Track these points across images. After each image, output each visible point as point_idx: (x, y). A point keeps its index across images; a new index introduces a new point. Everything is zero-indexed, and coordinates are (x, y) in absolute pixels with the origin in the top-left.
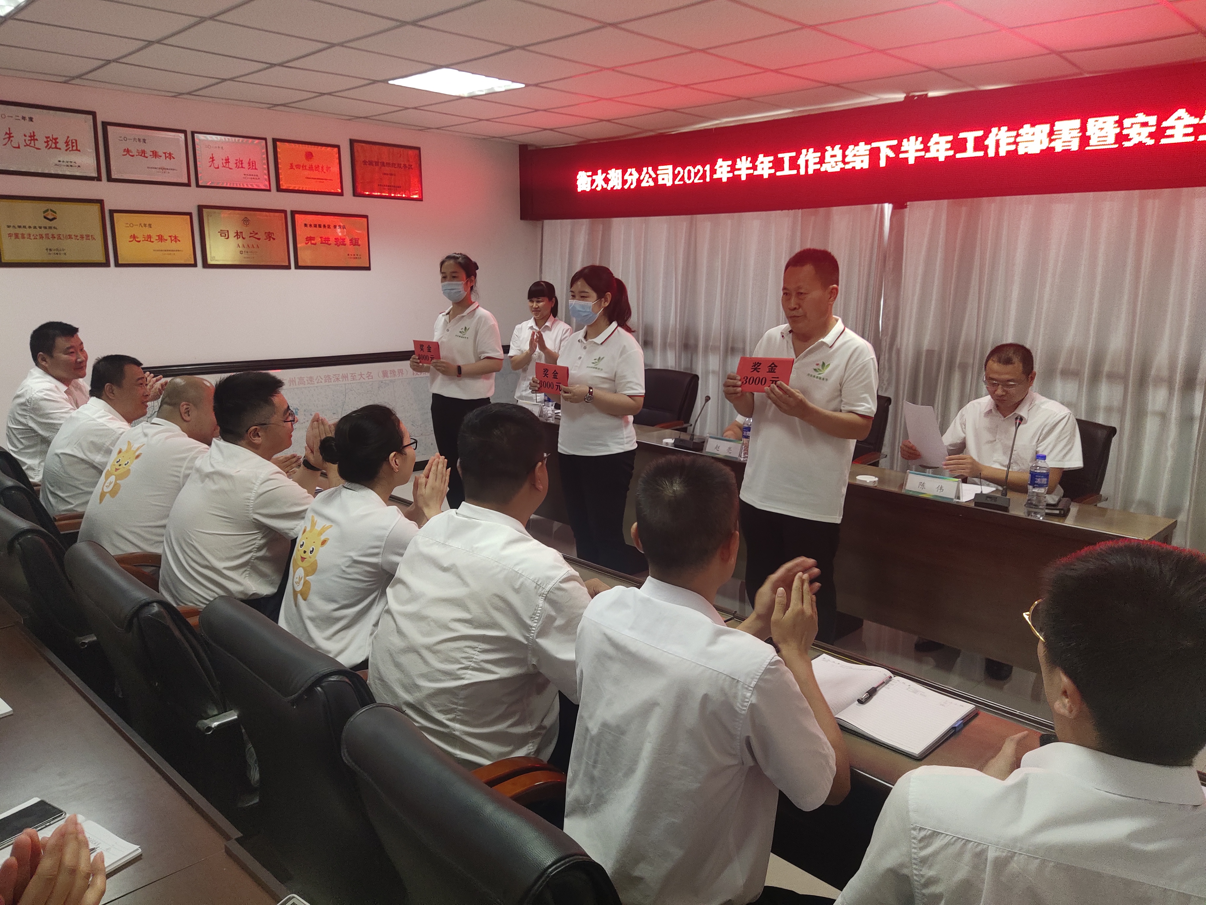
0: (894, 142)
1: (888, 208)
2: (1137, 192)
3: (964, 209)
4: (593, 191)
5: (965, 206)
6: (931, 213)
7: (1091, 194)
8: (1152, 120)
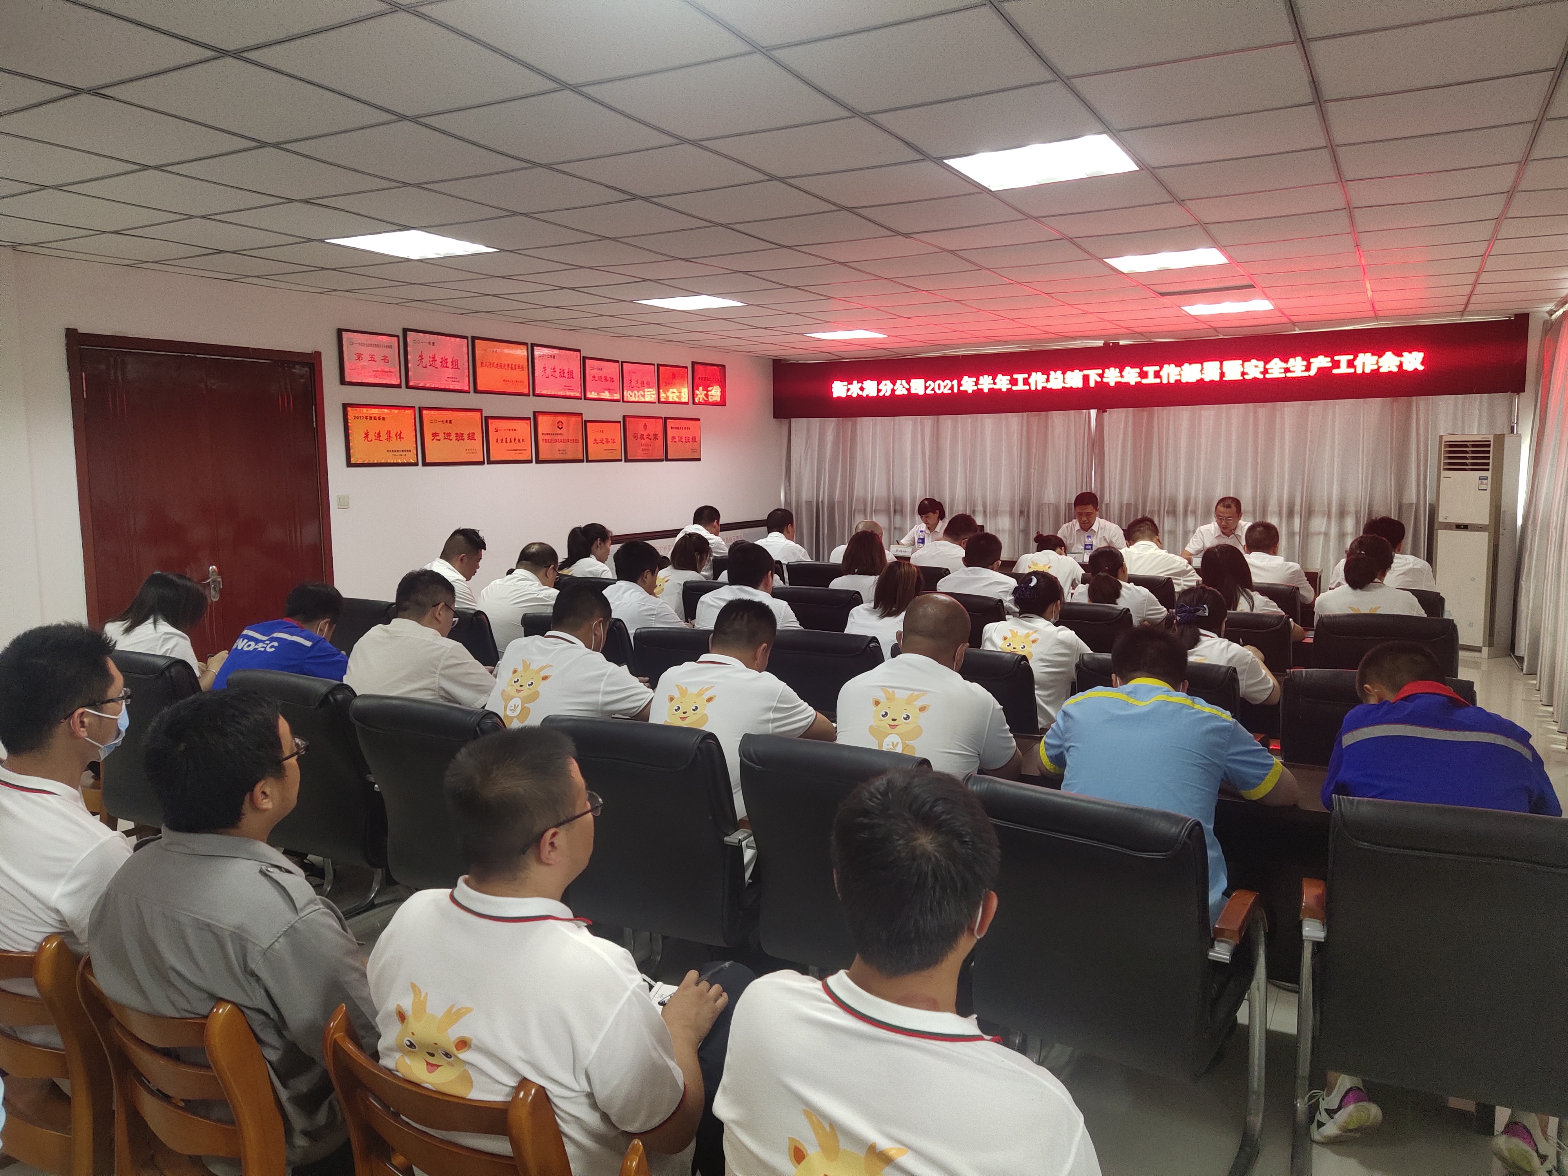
0: (1100, 371)
1: (1093, 412)
2: (1251, 404)
3: (1145, 414)
4: (849, 397)
5: (1145, 413)
6: (1123, 415)
7: (1224, 405)
8: (1261, 364)
